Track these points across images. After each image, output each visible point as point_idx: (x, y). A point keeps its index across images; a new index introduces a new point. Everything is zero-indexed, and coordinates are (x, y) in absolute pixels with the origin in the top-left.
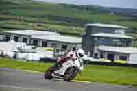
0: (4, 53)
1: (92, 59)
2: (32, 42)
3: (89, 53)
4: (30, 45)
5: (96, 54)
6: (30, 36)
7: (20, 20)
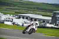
0: (18, 24)
1: (56, 27)
2: (30, 19)
3: (55, 24)
4: (29, 20)
5: (58, 25)
6: (29, 16)
7: (25, 10)
